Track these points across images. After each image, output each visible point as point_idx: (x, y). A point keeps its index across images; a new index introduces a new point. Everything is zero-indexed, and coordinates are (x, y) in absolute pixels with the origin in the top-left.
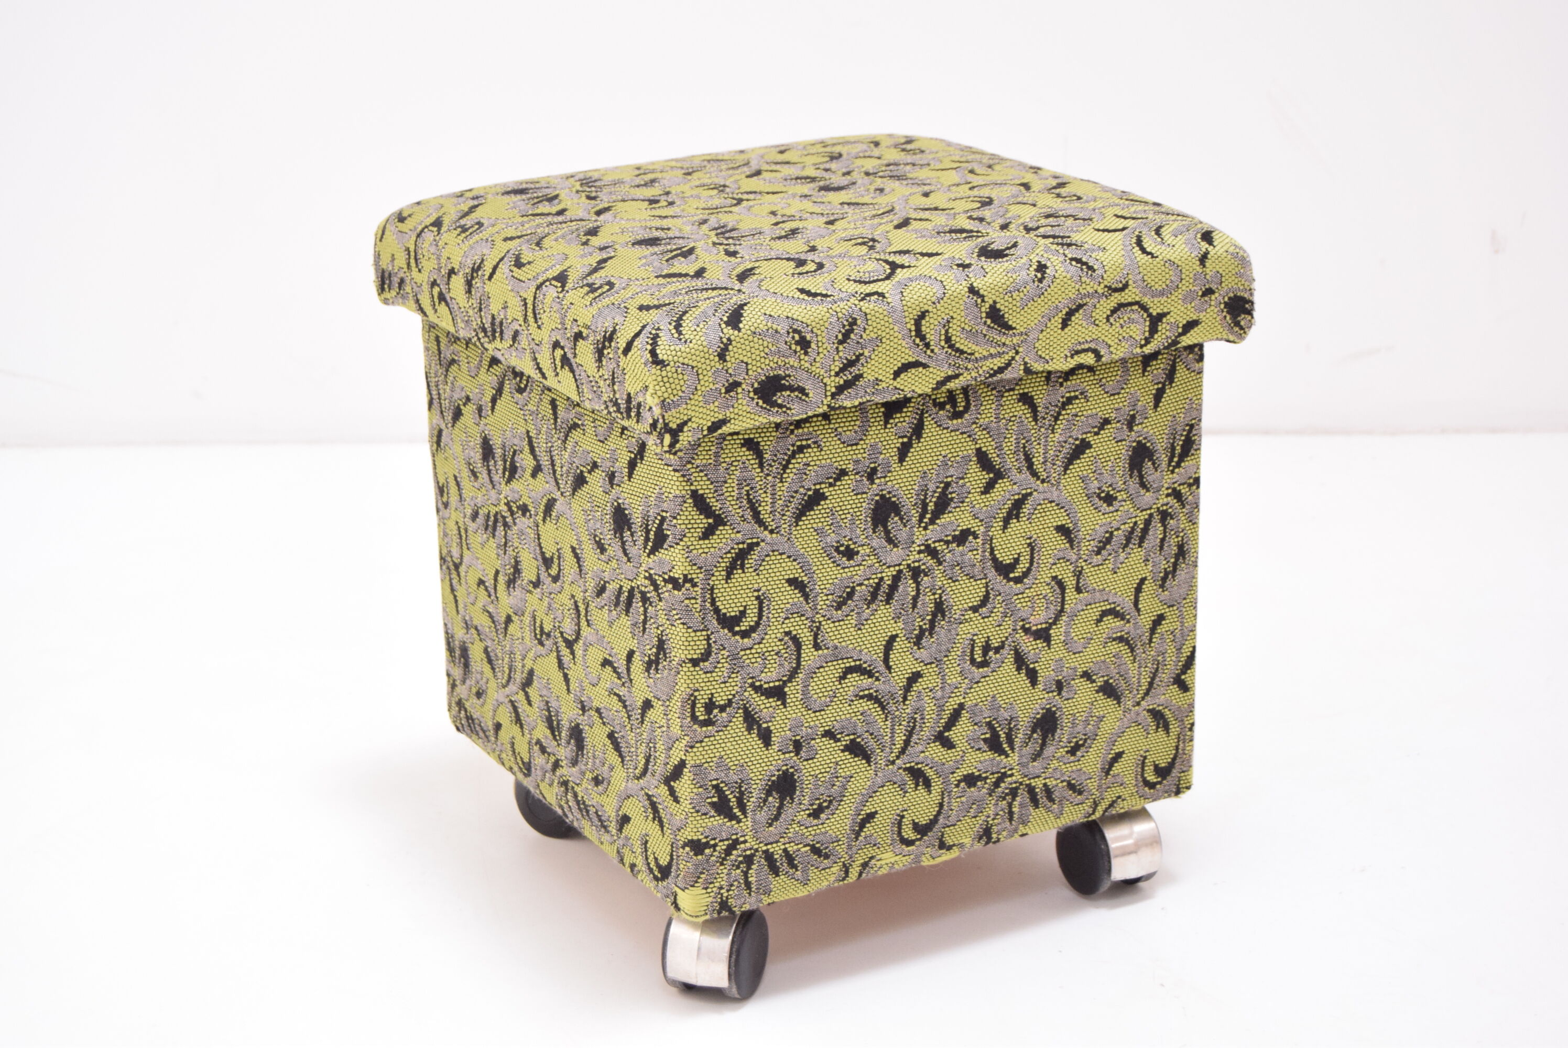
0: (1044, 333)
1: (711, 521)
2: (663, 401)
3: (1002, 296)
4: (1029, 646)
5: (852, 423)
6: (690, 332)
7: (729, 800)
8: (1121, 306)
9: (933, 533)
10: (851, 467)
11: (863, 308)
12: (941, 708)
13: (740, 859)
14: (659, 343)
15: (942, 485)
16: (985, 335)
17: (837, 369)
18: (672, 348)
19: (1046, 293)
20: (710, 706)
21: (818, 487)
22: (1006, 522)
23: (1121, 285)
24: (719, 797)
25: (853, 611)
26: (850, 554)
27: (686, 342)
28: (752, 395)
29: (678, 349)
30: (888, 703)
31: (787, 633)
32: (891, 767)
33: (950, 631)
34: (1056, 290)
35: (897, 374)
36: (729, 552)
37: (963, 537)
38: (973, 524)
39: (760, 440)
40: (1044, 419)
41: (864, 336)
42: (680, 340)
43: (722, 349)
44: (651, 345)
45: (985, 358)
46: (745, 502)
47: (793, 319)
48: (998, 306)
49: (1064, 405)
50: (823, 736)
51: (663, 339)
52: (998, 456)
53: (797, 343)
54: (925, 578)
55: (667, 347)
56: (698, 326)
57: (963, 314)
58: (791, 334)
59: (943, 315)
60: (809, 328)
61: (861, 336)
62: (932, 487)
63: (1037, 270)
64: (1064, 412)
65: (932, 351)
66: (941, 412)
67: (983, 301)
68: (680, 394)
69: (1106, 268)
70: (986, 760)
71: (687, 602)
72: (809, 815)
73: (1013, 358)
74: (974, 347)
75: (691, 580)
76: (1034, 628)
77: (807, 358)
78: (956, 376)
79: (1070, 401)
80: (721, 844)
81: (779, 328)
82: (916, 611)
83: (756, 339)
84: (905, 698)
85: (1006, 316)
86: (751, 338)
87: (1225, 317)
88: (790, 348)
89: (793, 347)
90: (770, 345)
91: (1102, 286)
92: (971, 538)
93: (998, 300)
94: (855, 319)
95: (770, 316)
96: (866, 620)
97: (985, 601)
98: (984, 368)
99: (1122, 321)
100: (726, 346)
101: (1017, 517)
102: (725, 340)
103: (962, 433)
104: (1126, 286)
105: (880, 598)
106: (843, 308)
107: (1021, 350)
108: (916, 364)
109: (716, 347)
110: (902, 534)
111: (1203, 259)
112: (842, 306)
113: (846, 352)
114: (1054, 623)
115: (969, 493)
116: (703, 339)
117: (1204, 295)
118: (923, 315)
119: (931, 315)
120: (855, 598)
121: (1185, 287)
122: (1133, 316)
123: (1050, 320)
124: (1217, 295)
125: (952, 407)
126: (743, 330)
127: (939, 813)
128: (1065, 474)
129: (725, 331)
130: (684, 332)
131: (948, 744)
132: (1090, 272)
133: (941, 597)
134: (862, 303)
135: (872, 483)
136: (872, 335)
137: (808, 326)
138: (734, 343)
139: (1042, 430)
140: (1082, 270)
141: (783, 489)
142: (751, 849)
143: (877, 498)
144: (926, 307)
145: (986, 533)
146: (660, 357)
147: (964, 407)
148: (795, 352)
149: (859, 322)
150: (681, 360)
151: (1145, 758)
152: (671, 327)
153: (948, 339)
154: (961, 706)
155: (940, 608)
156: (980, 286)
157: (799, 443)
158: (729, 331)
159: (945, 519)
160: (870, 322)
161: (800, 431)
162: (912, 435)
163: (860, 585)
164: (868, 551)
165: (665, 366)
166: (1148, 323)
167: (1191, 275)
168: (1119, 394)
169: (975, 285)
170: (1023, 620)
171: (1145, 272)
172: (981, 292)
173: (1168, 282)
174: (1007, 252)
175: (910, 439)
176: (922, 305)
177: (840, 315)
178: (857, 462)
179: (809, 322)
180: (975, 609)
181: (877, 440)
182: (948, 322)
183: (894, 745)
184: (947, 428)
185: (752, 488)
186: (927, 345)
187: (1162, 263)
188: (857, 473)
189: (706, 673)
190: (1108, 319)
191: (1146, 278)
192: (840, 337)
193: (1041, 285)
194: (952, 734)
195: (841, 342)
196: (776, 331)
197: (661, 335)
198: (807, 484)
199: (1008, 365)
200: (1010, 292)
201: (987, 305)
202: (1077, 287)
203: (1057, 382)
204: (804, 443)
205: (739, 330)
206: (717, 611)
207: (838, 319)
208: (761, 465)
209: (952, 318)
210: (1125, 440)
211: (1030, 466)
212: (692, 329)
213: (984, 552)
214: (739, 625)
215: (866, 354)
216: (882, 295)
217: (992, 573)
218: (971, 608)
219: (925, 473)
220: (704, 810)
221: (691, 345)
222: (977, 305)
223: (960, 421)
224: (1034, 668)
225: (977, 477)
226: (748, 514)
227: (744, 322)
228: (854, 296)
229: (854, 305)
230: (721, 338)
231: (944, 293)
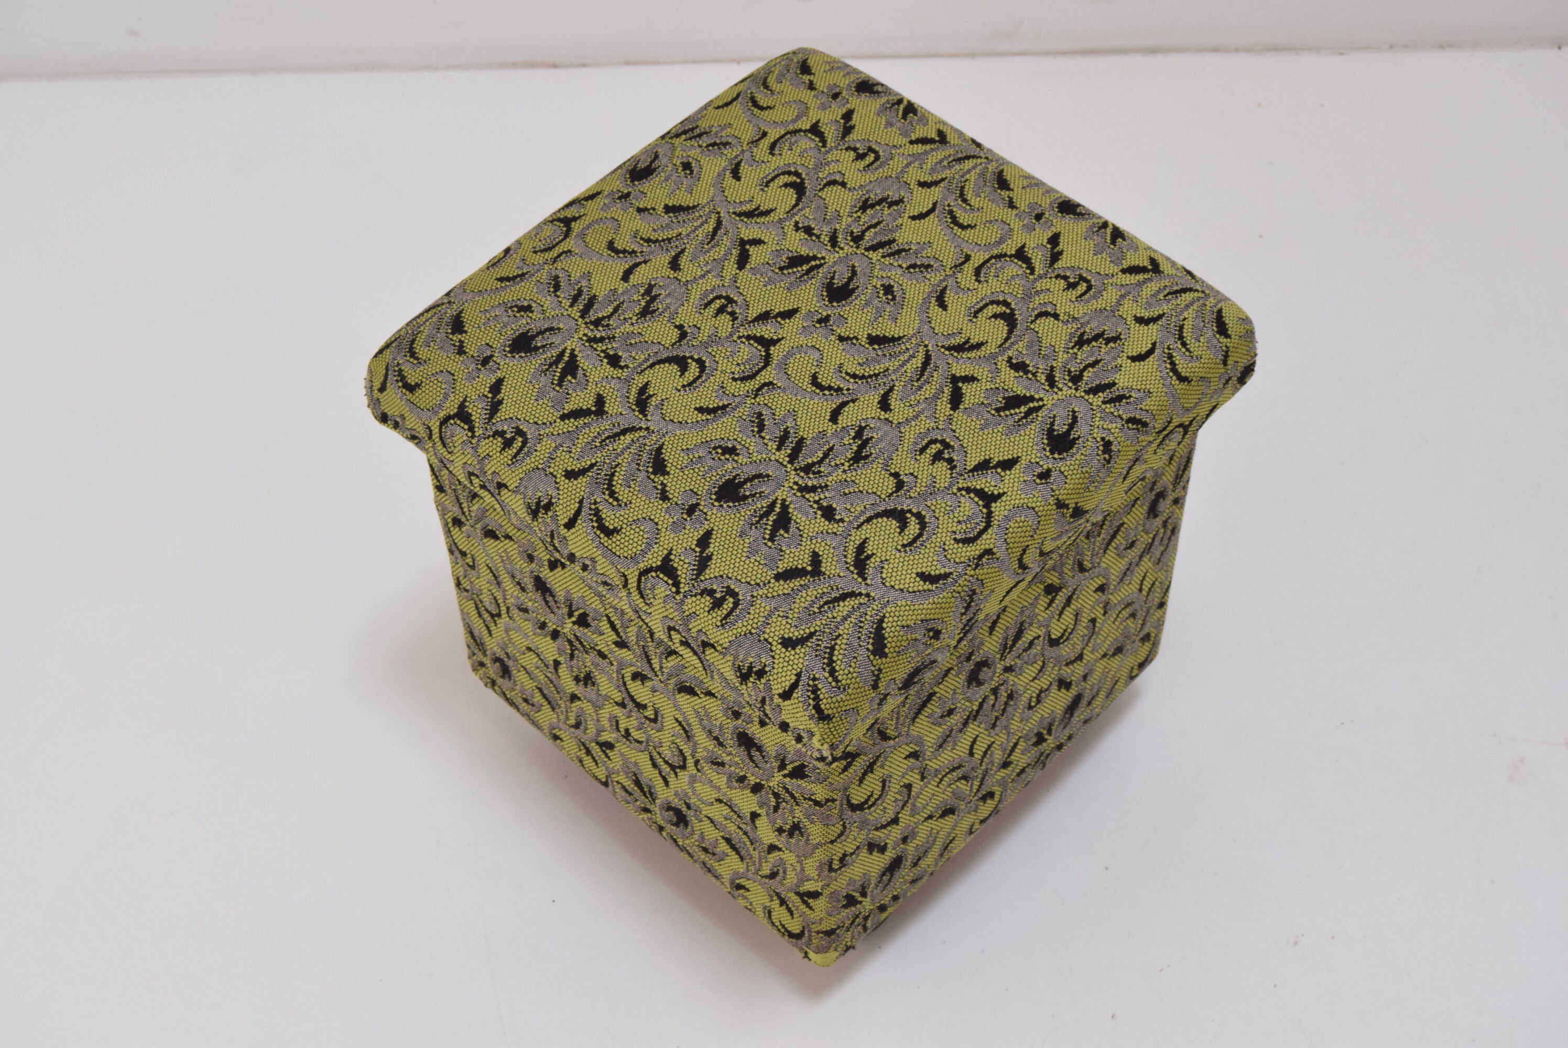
6: (845, 677)
9: (1010, 658)
11: (980, 577)
13: (861, 920)
14: (821, 697)
15: (1018, 626)
16: (1068, 530)
17: (959, 631)
18: (834, 699)
19: (1113, 469)
20: (843, 857)
21: (930, 691)
22: (1061, 614)
24: (848, 900)
26: (950, 712)
27: (844, 689)
29: (839, 698)
30: (970, 773)
31: (902, 786)
37: (1031, 645)
41: (981, 596)
42: (839, 688)
43: (875, 680)
44: (814, 699)
47: (927, 621)
48: (1079, 504)
50: (924, 821)
51: (823, 691)
52: (1059, 579)
53: (932, 638)
54: (1002, 687)
55: (829, 700)
56: (850, 666)
57: (1054, 528)
58: (927, 635)
59: (1040, 540)
60: (941, 620)
61: (980, 599)
62: (1011, 632)
63: (1104, 452)
65: (1029, 568)
67: (1068, 508)
69: (1157, 418)
72: (911, 867)
77: (938, 642)
81: (917, 636)
82: (994, 710)
83: (900, 657)
85: (1085, 505)
86: (896, 658)
88: (926, 644)
90: (912, 654)
91: (1153, 434)
92: (1036, 641)
93: (1079, 499)
94: (975, 590)
95: (908, 626)
96: (959, 740)
99: (1164, 446)
100: (878, 676)
101: (1069, 604)
102: (876, 672)
104: (1170, 421)
105: (969, 721)
106: (964, 585)
107: (1090, 518)
108: (1017, 583)
109: (869, 679)
111: (1225, 361)
113: (967, 616)
116: (858, 679)
118: (1025, 551)
119: (1031, 546)
123: (1116, 484)
126: (890, 655)
129: (875, 662)
130: (840, 678)
132: (1145, 429)
133: (1012, 690)
134: (977, 571)
136: (987, 592)
138: (884, 670)
142: (868, 911)
144: (1027, 543)
145: (1046, 631)
146: (826, 711)
148: (930, 643)
149: (978, 591)
150: (844, 707)
152: (827, 675)
153: (1041, 553)
155: (1010, 696)
156: (1064, 496)
158: (878, 661)
160: (986, 585)
164: (963, 702)
169: (1060, 497)
171: (1184, 401)
172: (1066, 501)
176: (1023, 544)
177: (962, 594)
179: (939, 616)
186: (1026, 568)
192: (963, 611)
196: (916, 640)
197: (820, 686)
206: (851, 806)
207: (961, 598)
209: (1046, 537)
212: (846, 672)
213: (1043, 642)
214: (867, 804)
215: (981, 606)
216: (989, 552)
221: (850, 691)
222: (1064, 514)
227: (888, 645)
228: (969, 566)
229: (972, 576)
230: (873, 672)
231: (1039, 522)
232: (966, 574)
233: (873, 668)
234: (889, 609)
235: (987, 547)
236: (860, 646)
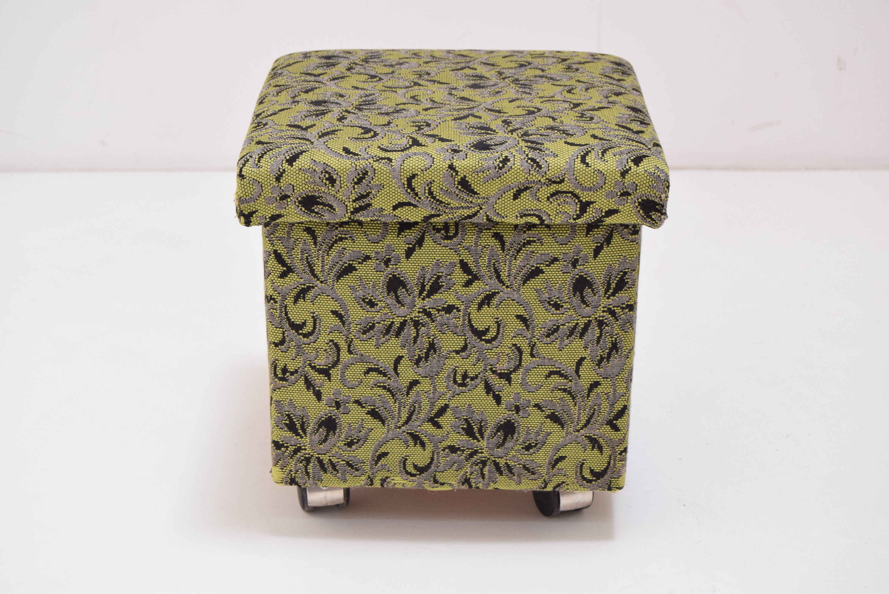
0: (500, 200)
1: (285, 269)
2: (240, 198)
3: (470, 173)
4: (496, 382)
5: (377, 230)
6: (265, 162)
7: (296, 425)
8: (557, 193)
9: (428, 303)
10: (373, 255)
11: (374, 166)
12: (433, 404)
13: (302, 458)
14: (246, 165)
15: (435, 277)
16: (457, 195)
17: (354, 198)
18: (251, 169)
19: (502, 177)
20: (285, 370)
21: (351, 262)
22: (480, 306)
23: (558, 180)
24: (290, 421)
25: (374, 337)
26: (372, 304)
27: (259, 167)
28: (297, 204)
29: (253, 170)
30: (397, 394)
31: (331, 341)
32: (398, 430)
33: (439, 361)
34: (510, 176)
35: (395, 208)
36: (296, 288)
37: (449, 309)
38: (457, 303)
39: (315, 229)
40: (509, 250)
41: (372, 182)
42: (257, 165)
43: (279, 175)
44: (242, 165)
45: (458, 208)
46: (305, 262)
47: (327, 165)
48: (467, 179)
49: (524, 245)
50: (354, 403)
51: (249, 163)
52: (475, 266)
53: (327, 179)
54: (423, 328)
55: (248, 168)
56: (270, 159)
57: (441, 180)
58: (324, 174)
59: (427, 178)
60: (336, 172)
61: (370, 182)
62: (428, 276)
63: (500, 162)
64: (524, 249)
65: (420, 198)
66: (437, 234)
67: (457, 174)
68: (250, 195)
69: (550, 168)
70: (463, 440)
71: (272, 310)
72: (345, 444)
73: (478, 211)
74: (449, 200)
75: (274, 299)
76: (499, 371)
77: (333, 189)
78: (439, 216)
79: (529, 243)
80: (291, 447)
81: (317, 169)
82: (416, 345)
83: (300, 173)
84: (408, 394)
85: (472, 185)
86: (297, 172)
87: (639, 211)
88: (322, 181)
89: (324, 181)
90: (309, 178)
91: (544, 178)
92: (455, 310)
93: (467, 175)
94: (367, 172)
95: (315, 161)
96: (382, 344)
97: (464, 348)
98: (457, 214)
99: (559, 202)
100: (282, 173)
101: (488, 304)
102: (281, 170)
103: (450, 249)
104: (562, 181)
105: (391, 333)
106: (362, 164)
107: (483, 207)
108: (409, 204)
109: (276, 172)
110: (408, 300)
111: (624, 174)
112: (361, 163)
113: (360, 189)
114: (514, 371)
115: (455, 284)
116: (269, 167)
117: (622, 195)
118: (414, 176)
119: (419, 177)
120: (375, 329)
121: (607, 187)
122: (567, 200)
123: (504, 193)
124: (632, 197)
125: (445, 232)
126: (294, 167)
127: (431, 463)
128: (524, 285)
129: (284, 165)
130: (261, 161)
131: (438, 426)
132: (537, 169)
133: (433, 340)
134: (374, 163)
135: (387, 266)
136: (377, 182)
137: (335, 171)
138: (286, 173)
139: (508, 257)
140: (532, 166)
141: (329, 260)
142: (309, 454)
143: (391, 276)
144: (416, 172)
145: (465, 310)
146: (243, 173)
147: (454, 234)
148: (326, 184)
149: (369, 174)
150: (253, 177)
151: (583, 464)
152: (257, 157)
153: (431, 193)
154: (447, 406)
155: (432, 347)
156: (457, 165)
157: (340, 236)
158: (286, 166)
159: (437, 296)
160: (376, 175)
161: (342, 229)
162: (415, 244)
163: (379, 323)
164: (384, 305)
165: (244, 179)
166: (578, 206)
167: (613, 182)
168: (566, 244)
169: (454, 164)
170: (491, 365)
171: (578, 174)
172: (457, 169)
173: (594, 183)
174: (492, 147)
175: (414, 246)
176: (414, 170)
177: (358, 167)
178: (377, 253)
179: (336, 168)
180: (457, 352)
181: (392, 243)
182: (431, 183)
183: (401, 418)
184: (441, 244)
185: (309, 256)
186: (416, 194)
187: (593, 171)
188: (377, 260)
189: (282, 352)
190: (548, 198)
191: (578, 178)
192: (356, 180)
193: (500, 171)
194: (440, 420)
195: (356, 183)
196: (315, 170)
197: (250, 160)
198: (344, 260)
199: (475, 214)
200: (477, 172)
201: (459, 177)
202: (526, 176)
203: (522, 230)
204: (343, 236)
205: (292, 166)
206: (288, 319)
207: (356, 170)
208: (315, 244)
209: (434, 181)
210: (570, 273)
211: (498, 276)
212: (267, 160)
213: (464, 320)
214: (301, 330)
215: (373, 192)
216: (390, 160)
217: (469, 334)
218: (454, 351)
219: (424, 267)
220: (281, 426)
221: (261, 169)
222: (452, 176)
223: (449, 241)
224: (499, 394)
225: (459, 276)
226: (307, 270)
227: (297, 162)
228: (373, 158)
229: (370, 163)
230: (280, 169)
231: (431, 166)
232: (367, 160)
233: (281, 167)
234: (313, 150)
235: (391, 157)
236: (284, 154)
